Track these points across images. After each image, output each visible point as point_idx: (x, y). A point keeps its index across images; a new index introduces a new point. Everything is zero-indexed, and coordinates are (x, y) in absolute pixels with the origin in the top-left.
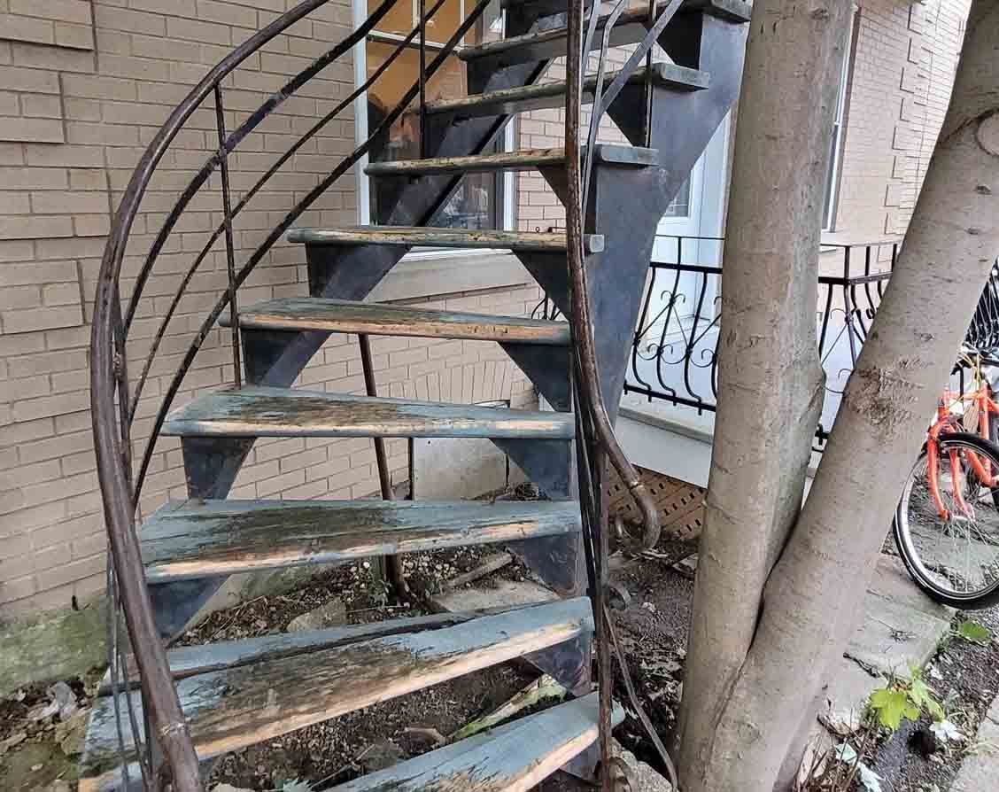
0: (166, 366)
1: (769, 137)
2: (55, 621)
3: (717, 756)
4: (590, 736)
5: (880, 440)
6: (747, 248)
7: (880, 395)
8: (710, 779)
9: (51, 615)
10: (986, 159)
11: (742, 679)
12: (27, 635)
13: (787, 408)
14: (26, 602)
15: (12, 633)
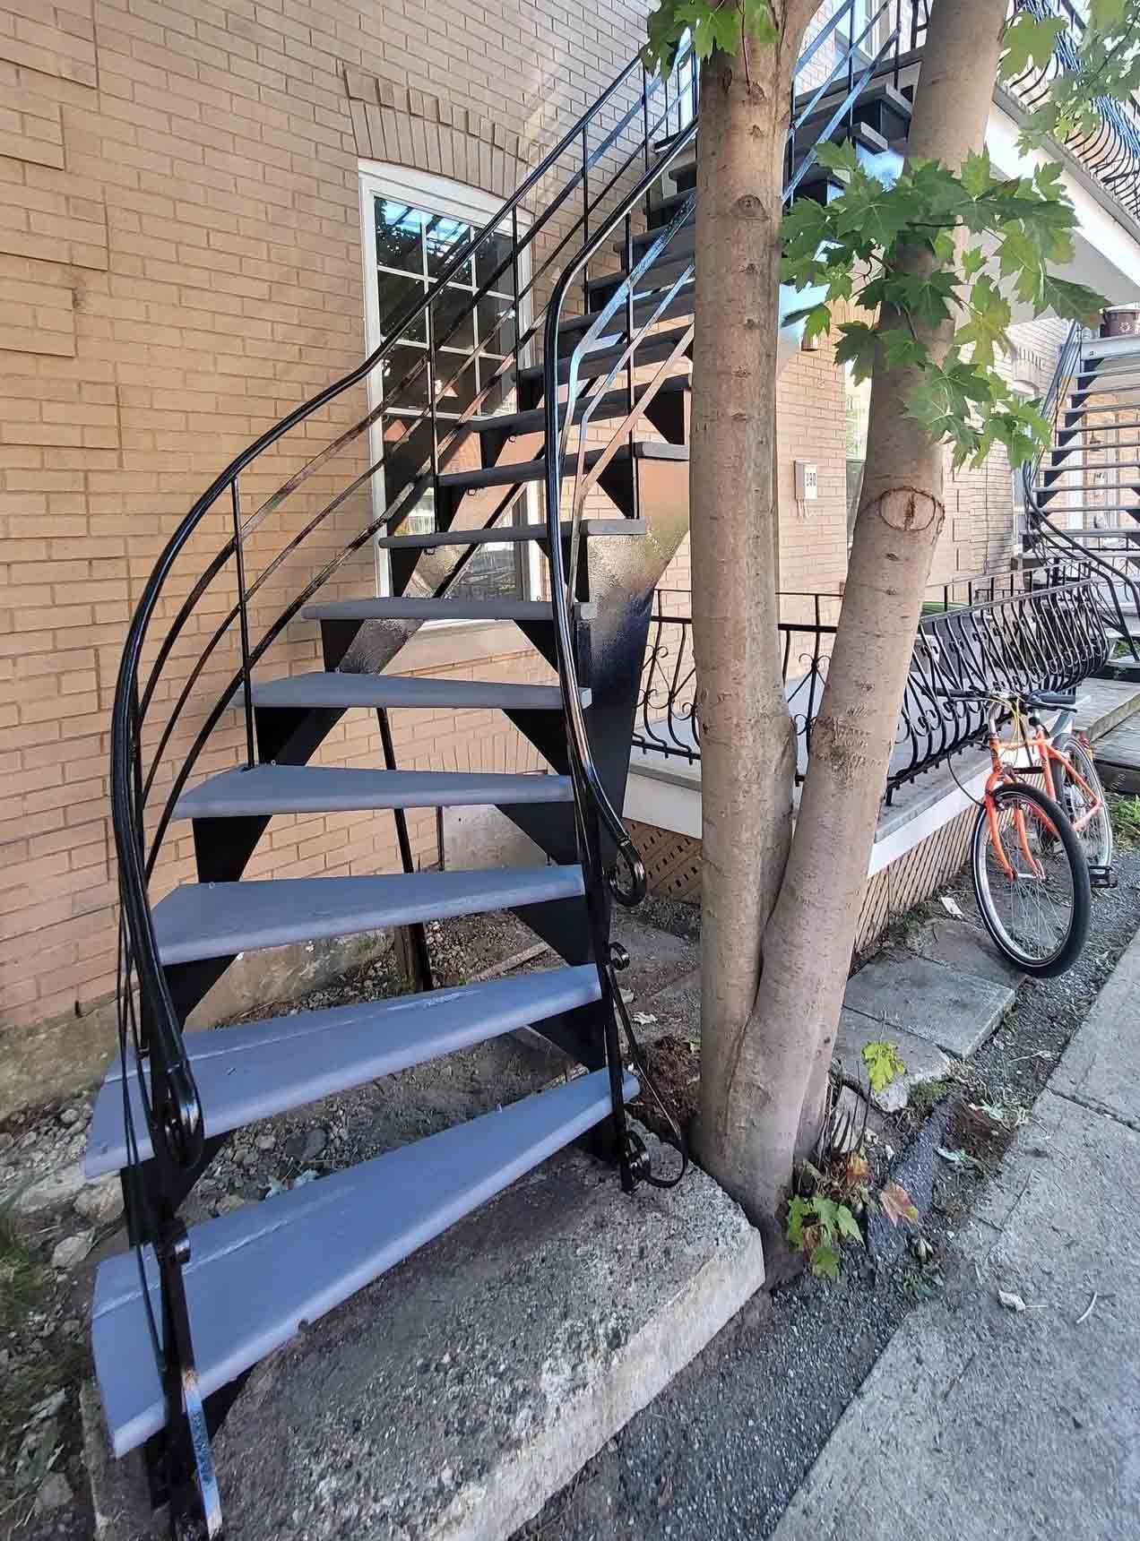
0: (178, 750)
1: (712, 518)
2: (56, 1030)
3: (733, 1125)
4: (602, 1108)
5: (841, 785)
6: (706, 615)
7: (837, 743)
8: (729, 1152)
9: (52, 1023)
10: (890, 531)
11: (747, 1039)
12: (25, 1047)
13: (760, 759)
14: (27, 1008)
15: (11, 1044)
